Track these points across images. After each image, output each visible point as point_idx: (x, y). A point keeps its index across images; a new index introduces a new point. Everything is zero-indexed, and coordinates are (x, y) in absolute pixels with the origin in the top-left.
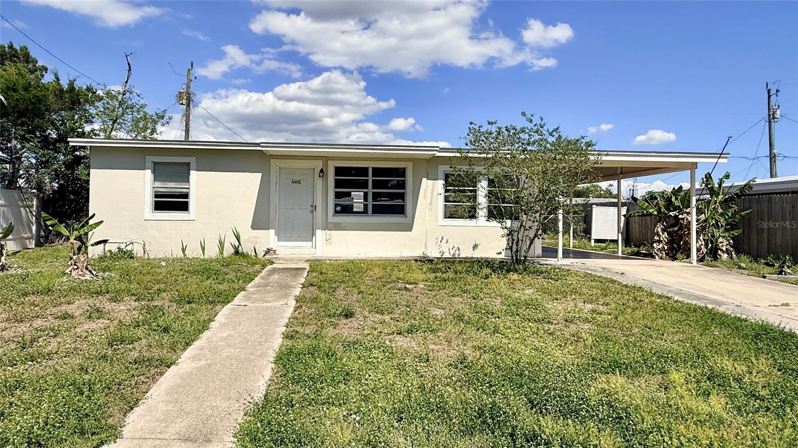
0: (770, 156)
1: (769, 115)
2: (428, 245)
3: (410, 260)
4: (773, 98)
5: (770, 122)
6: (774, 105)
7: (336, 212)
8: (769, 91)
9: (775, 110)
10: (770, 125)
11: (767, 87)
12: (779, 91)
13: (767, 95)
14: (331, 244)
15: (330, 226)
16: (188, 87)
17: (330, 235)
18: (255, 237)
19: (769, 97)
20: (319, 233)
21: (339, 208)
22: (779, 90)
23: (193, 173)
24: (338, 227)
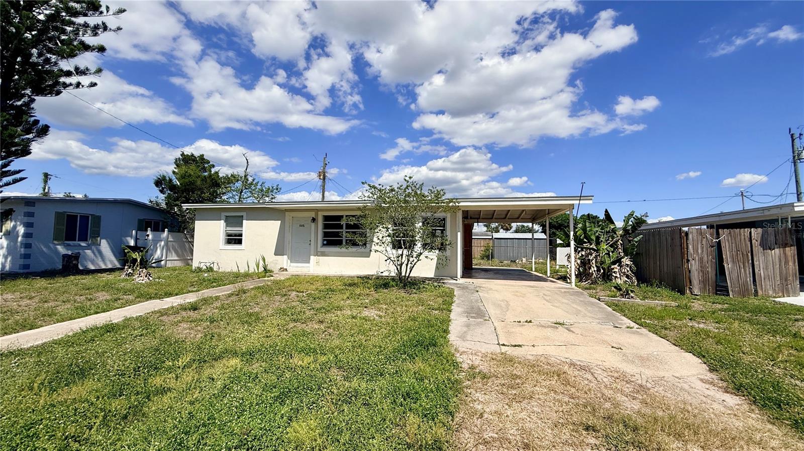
0: (797, 193)
1: (794, 157)
2: (380, 267)
3: (354, 277)
4: (797, 141)
5: (795, 163)
6: (799, 148)
7: (324, 245)
8: (792, 136)
9: (800, 152)
10: (795, 165)
11: (790, 132)
12: (802, 135)
13: (791, 139)
14: (319, 265)
15: (319, 254)
16: (324, 169)
17: (319, 259)
18: (275, 260)
19: (793, 140)
20: (312, 257)
21: (325, 242)
22: (802, 133)
23: (244, 222)
24: (323, 254)
